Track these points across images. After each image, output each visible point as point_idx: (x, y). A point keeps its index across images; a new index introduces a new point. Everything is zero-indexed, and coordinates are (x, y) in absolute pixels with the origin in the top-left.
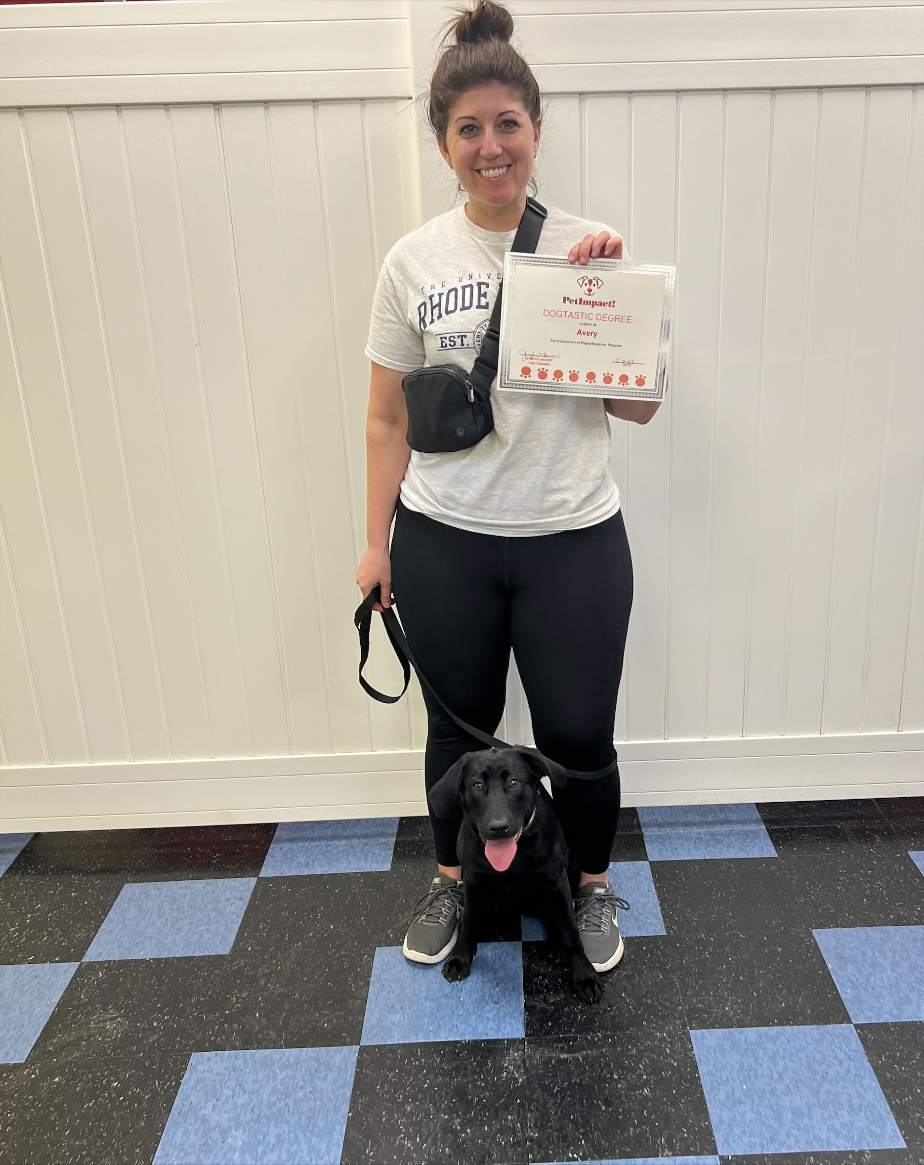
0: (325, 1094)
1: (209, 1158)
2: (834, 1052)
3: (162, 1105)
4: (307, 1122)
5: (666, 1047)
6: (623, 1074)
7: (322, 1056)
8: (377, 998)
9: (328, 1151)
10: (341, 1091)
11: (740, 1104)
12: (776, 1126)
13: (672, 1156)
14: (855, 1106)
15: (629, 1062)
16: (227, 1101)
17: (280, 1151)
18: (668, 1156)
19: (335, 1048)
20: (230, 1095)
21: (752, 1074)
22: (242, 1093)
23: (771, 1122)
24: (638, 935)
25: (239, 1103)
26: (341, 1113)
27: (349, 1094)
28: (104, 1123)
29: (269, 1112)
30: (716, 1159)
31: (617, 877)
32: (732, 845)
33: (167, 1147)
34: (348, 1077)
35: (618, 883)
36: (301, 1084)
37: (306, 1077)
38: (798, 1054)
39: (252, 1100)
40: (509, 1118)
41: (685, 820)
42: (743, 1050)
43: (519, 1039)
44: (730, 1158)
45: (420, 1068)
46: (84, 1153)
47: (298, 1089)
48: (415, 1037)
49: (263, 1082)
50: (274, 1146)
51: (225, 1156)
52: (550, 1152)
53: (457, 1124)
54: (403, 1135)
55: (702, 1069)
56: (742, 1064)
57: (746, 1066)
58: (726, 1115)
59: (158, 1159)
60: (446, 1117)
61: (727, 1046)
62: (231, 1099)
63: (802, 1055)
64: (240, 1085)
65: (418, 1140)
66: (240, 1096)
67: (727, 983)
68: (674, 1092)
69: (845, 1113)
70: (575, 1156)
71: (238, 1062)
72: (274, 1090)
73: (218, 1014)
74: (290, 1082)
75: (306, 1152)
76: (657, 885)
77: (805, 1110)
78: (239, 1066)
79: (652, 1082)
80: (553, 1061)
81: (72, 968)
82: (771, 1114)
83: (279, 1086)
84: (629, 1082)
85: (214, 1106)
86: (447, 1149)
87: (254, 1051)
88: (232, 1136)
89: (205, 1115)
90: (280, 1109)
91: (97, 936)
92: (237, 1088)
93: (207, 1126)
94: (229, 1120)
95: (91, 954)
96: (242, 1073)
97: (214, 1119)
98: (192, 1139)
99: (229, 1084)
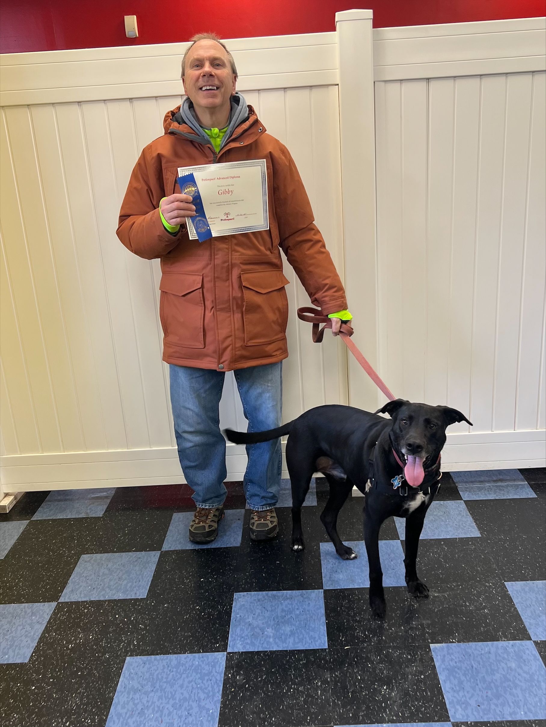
0: (311, 612)
1: (257, 640)
3: (225, 617)
4: (305, 625)
5: (492, 590)
6: (471, 603)
7: (304, 594)
8: (327, 567)
9: (320, 638)
10: (319, 611)
11: (539, 616)
13: (508, 640)
15: (473, 597)
16: (259, 615)
17: (294, 639)
18: (504, 641)
19: (310, 590)
22: (266, 611)
24: (465, 537)
25: (266, 616)
26: (322, 621)
27: (323, 611)
28: (197, 625)
29: (283, 620)
30: (531, 642)
31: (447, 508)
32: (510, 492)
33: (234, 636)
34: (321, 603)
35: (448, 511)
36: (297, 607)
37: (298, 604)
39: (272, 615)
40: (414, 623)
42: (536, 591)
44: (539, 642)
46: (191, 638)
47: (296, 610)
48: (352, 585)
49: (276, 607)
50: (290, 636)
51: (265, 639)
52: (440, 639)
53: (386, 626)
54: (358, 631)
55: (515, 601)
56: (537, 598)
57: (539, 599)
58: (532, 621)
60: (379, 622)
61: (527, 589)
62: (261, 614)
64: (264, 608)
65: (367, 633)
66: (266, 613)
67: (520, 559)
68: (502, 611)
70: (454, 640)
71: (260, 597)
72: (283, 610)
73: (242, 574)
74: (290, 607)
75: (308, 639)
76: (471, 512)
78: (261, 599)
79: (488, 606)
81: (158, 553)
83: (285, 609)
84: (475, 606)
85: (253, 617)
86: (383, 637)
87: (267, 592)
88: (266, 631)
89: (249, 622)
90: (289, 619)
91: (166, 538)
92: (263, 609)
93: (252, 626)
94: (263, 623)
95: (166, 547)
96: (264, 602)
97: (255, 623)
98: (246, 632)
99: (258, 607)
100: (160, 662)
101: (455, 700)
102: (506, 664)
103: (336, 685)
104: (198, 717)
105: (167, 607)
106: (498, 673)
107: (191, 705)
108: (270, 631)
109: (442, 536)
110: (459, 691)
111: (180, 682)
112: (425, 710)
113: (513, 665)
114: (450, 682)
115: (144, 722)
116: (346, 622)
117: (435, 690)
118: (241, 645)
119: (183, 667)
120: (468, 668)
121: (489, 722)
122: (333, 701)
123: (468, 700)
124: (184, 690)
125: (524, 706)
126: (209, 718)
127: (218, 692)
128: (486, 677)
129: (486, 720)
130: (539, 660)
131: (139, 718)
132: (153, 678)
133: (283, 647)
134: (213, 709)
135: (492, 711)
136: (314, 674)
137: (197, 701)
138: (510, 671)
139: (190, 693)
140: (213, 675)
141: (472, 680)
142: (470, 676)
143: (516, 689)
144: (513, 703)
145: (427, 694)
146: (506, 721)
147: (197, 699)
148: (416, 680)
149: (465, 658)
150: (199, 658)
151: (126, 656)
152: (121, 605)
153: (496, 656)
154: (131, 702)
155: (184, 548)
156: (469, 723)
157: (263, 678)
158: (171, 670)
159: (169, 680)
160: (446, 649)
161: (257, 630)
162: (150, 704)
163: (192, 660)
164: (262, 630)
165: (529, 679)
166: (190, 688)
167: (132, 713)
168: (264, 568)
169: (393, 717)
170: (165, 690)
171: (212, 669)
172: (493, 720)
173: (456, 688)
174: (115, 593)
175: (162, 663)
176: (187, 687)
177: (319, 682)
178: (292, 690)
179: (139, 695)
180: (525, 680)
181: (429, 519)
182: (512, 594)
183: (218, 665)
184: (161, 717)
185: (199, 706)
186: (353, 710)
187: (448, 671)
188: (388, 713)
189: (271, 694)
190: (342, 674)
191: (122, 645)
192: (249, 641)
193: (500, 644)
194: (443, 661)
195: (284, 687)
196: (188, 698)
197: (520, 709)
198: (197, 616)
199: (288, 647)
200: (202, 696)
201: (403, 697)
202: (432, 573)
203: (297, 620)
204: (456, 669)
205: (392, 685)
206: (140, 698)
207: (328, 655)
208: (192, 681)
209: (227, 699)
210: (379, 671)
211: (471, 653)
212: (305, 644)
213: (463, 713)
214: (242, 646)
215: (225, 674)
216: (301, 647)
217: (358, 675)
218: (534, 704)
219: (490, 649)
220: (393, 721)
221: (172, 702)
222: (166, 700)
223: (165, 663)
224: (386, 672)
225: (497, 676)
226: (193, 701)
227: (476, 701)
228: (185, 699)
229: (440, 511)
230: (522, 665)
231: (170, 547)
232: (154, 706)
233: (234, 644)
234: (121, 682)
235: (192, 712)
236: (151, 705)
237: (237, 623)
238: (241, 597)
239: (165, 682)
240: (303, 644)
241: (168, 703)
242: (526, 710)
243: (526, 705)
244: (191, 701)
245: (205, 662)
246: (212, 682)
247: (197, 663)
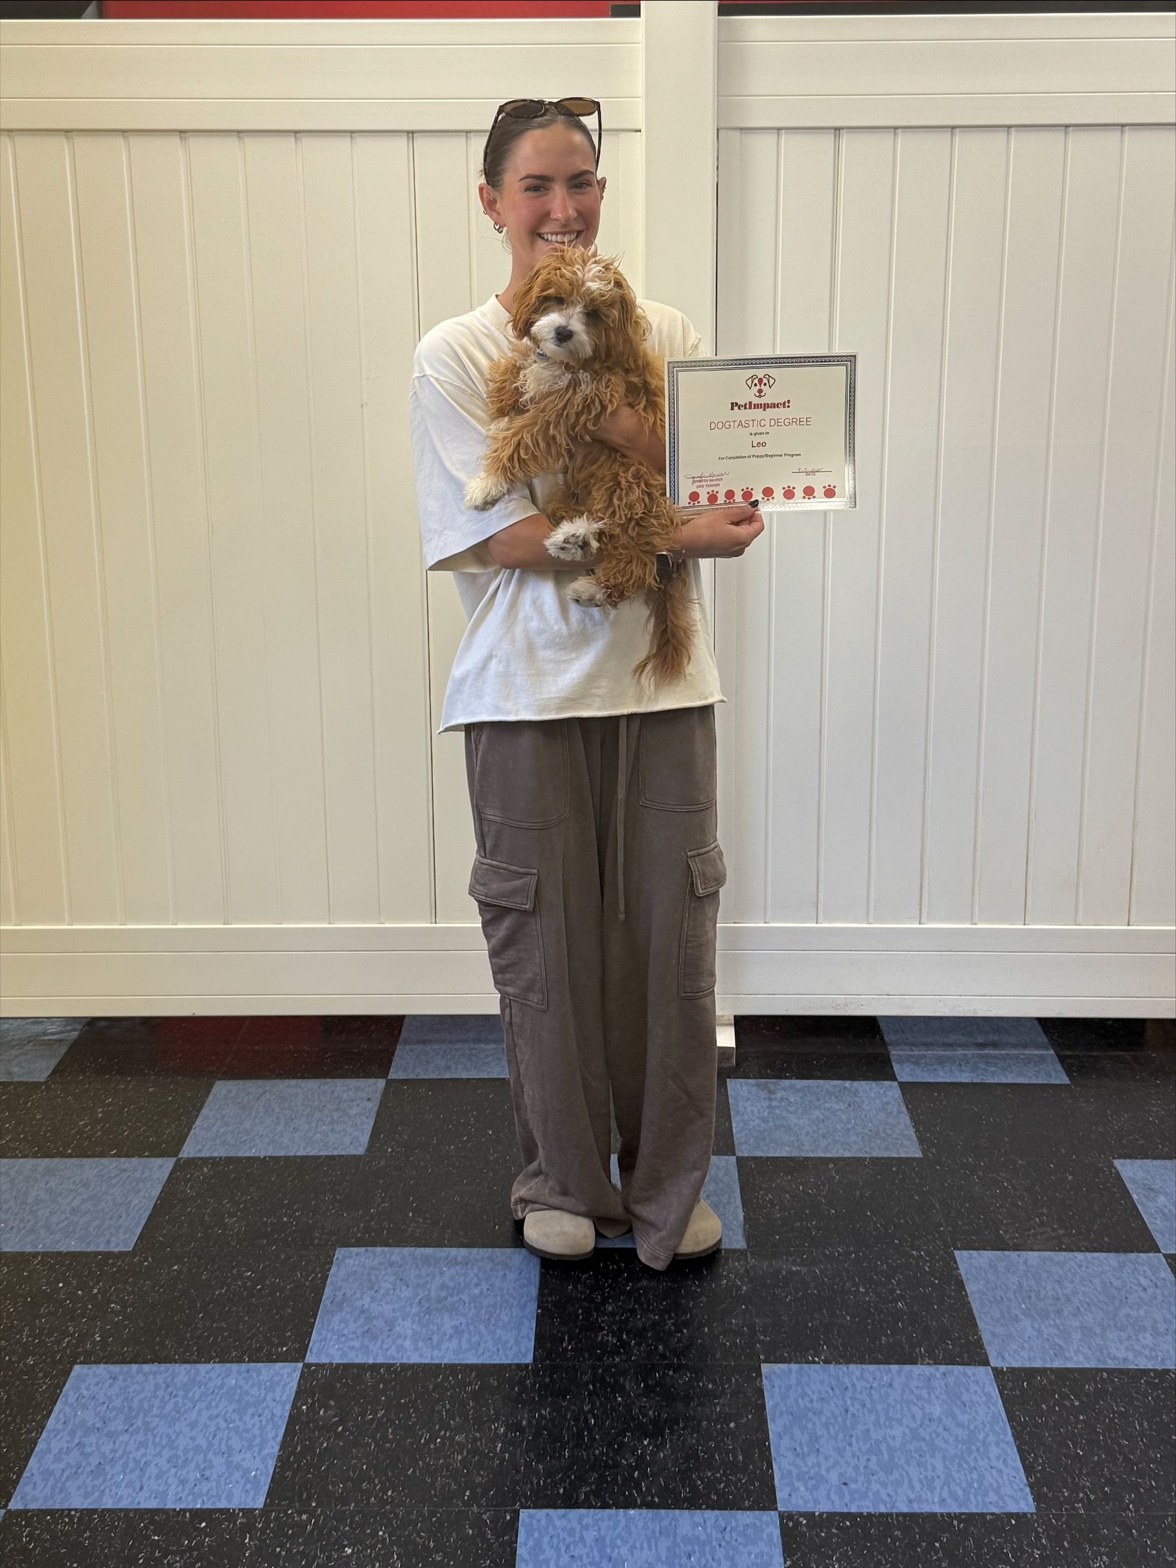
0: (505, 1292)
1: (375, 1344)
2: (1138, 1280)
3: (310, 1294)
4: (487, 1316)
5: (924, 1265)
6: (872, 1288)
7: (497, 1256)
9: (517, 1343)
11: (1018, 1321)
12: (1060, 1342)
13: (936, 1363)
14: (1161, 1330)
15: (877, 1276)
16: (387, 1294)
18: (929, 1364)
20: (390, 1289)
21: (1033, 1295)
22: (404, 1288)
23: (1056, 1340)
24: (886, 1156)
25: (403, 1296)
26: (528, 1310)
27: (534, 1291)
28: (243, 1308)
29: (440, 1306)
30: (988, 1371)
31: (856, 1096)
32: (1009, 1069)
33: (324, 1332)
34: (532, 1275)
35: (859, 1103)
36: (475, 1281)
38: (1091, 1279)
39: (418, 1295)
40: (734, 1322)
41: (946, 1040)
42: (1023, 1272)
43: (739, 1250)
44: (1005, 1370)
45: (620, 1272)
46: (226, 1334)
47: (472, 1286)
49: (430, 1278)
50: (451, 1337)
51: (394, 1342)
53: (670, 1325)
54: (605, 1332)
55: (970, 1288)
56: (1020, 1285)
57: (1025, 1288)
58: (999, 1329)
59: (314, 1343)
60: (657, 1317)
61: (1002, 1266)
62: (391, 1292)
63: (1096, 1281)
64: (401, 1280)
65: (625, 1337)
66: (403, 1289)
67: (1001, 1206)
68: (936, 1307)
69: (1148, 1335)
70: (816, 1359)
71: (394, 1258)
72: (443, 1287)
73: (361, 1212)
74: (461, 1280)
75: (491, 1343)
76: (910, 1106)
77: (1098, 1330)
78: (397, 1262)
79: (907, 1296)
80: (784, 1273)
81: (169, 1163)
82: (1057, 1332)
83: (449, 1283)
84: (879, 1295)
85: (373, 1299)
86: (661, 1346)
87: (413, 1248)
88: (399, 1325)
89: (363, 1306)
90: (454, 1303)
91: (192, 1132)
92: (398, 1282)
93: (368, 1315)
94: (394, 1310)
95: (189, 1150)
96: (402, 1268)
97: (375, 1309)
98: (352, 1326)
99: (387, 1278)
100: (151, 1377)
101: (795, 1472)
102: (922, 1408)
103: (537, 1435)
104: (222, 1482)
105: (179, 1272)
106: (901, 1424)
107: (211, 1461)
108: (406, 1327)
109: (833, 1152)
110: (809, 1454)
111: (193, 1416)
112: (725, 1487)
113: (937, 1411)
114: (792, 1438)
115: (102, 1488)
116: (582, 1314)
117: (756, 1450)
118: (338, 1349)
119: (200, 1387)
120: (837, 1412)
121: (862, 1513)
122: (528, 1465)
123: (823, 1472)
124: (197, 1432)
125: (942, 1488)
126: (248, 1487)
127: (273, 1438)
128: (872, 1430)
129: (854, 1510)
130: (995, 1404)
131: (92, 1481)
132: (130, 1408)
133: (432, 1357)
134: (257, 1469)
135: (870, 1494)
136: (492, 1412)
137: (223, 1453)
138: (927, 1422)
139: (210, 1438)
140: (268, 1407)
141: (841, 1436)
142: (837, 1427)
143: (933, 1456)
144: (921, 1482)
145: (735, 1457)
146: (896, 1513)
147: (224, 1448)
148: (717, 1431)
149: (835, 1395)
150: (239, 1372)
151: (74, 1362)
152: (71, 1264)
153: (903, 1391)
154: (75, 1449)
155: (232, 1154)
156: (817, 1514)
157: (379, 1416)
158: (172, 1392)
159: (165, 1411)
160: (794, 1376)
161: (379, 1323)
162: (118, 1454)
163: (222, 1376)
164: (391, 1325)
165: (966, 1438)
166: (212, 1429)
167: (77, 1470)
168: (413, 1202)
169: (653, 1498)
170: (156, 1431)
171: (266, 1395)
172: (869, 1511)
173: (802, 1449)
174: (61, 1239)
175: (155, 1378)
176: (206, 1426)
177: (502, 1427)
178: (439, 1440)
179: (96, 1438)
180: (957, 1440)
181: (812, 1116)
182: (967, 1274)
183: (280, 1387)
184: (141, 1478)
185: (228, 1464)
186: (568, 1481)
187: (790, 1417)
188: (644, 1489)
189: (391, 1446)
190: (555, 1414)
191: (66, 1341)
192: (356, 1344)
193: (917, 1370)
194: (784, 1397)
195: (422, 1434)
196: (204, 1448)
197: (932, 1493)
198: (244, 1291)
199: (443, 1357)
200: (236, 1443)
201: (681, 1461)
202: (796, 1225)
203: (472, 1305)
204: (810, 1415)
205: (663, 1437)
206: (97, 1443)
207: (531, 1376)
208: (217, 1416)
209: (293, 1453)
210: (637, 1411)
211: (849, 1385)
212: (484, 1353)
213: (808, 1496)
214: (340, 1353)
215: (294, 1405)
216: (471, 1359)
217: (590, 1416)
218: (964, 1485)
219: (892, 1379)
220: (651, 1506)
221: (166, 1453)
222: (155, 1450)
223: (160, 1379)
224: (654, 1412)
225: (897, 1431)
226: (216, 1454)
227: (841, 1474)
228: (198, 1449)
229: (839, 1101)
230: (957, 1412)
231: (200, 1151)
232: (128, 1459)
233: (321, 1348)
234: (57, 1412)
235: (211, 1474)
236: (121, 1458)
237: (335, 1308)
238: (351, 1257)
239: (157, 1416)
240: (479, 1354)
241: (159, 1454)
242: (945, 1494)
243: (949, 1487)
244: (211, 1452)
245: (251, 1381)
246: (263, 1418)
247: (234, 1382)
